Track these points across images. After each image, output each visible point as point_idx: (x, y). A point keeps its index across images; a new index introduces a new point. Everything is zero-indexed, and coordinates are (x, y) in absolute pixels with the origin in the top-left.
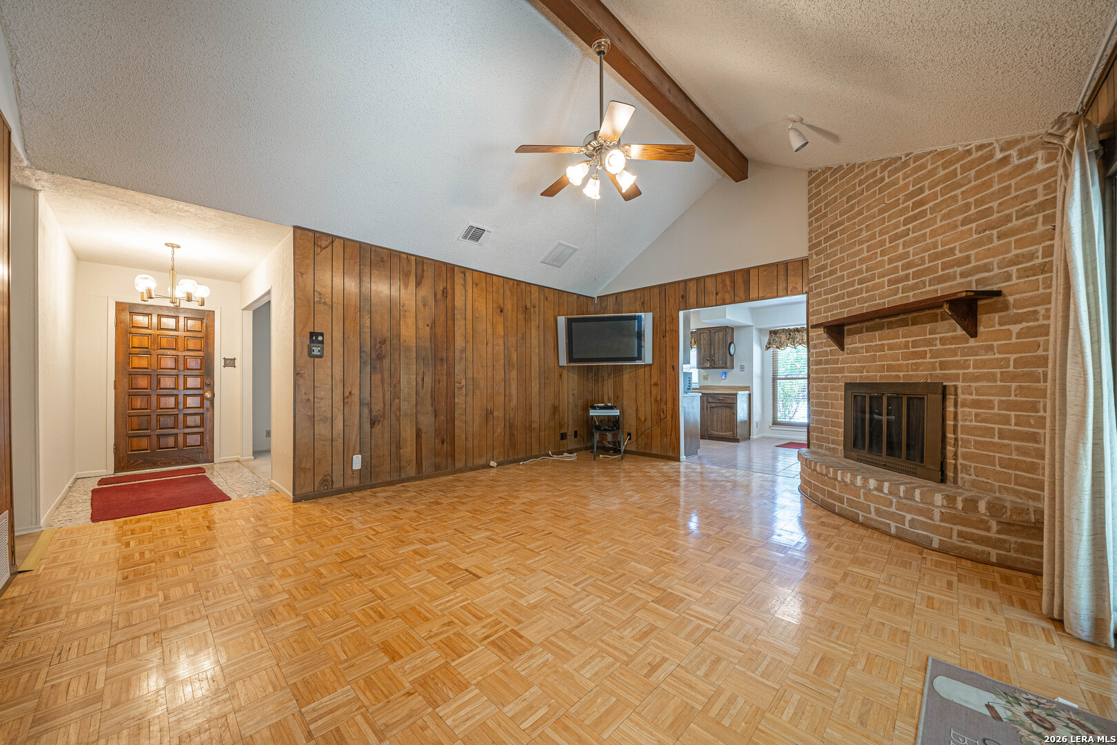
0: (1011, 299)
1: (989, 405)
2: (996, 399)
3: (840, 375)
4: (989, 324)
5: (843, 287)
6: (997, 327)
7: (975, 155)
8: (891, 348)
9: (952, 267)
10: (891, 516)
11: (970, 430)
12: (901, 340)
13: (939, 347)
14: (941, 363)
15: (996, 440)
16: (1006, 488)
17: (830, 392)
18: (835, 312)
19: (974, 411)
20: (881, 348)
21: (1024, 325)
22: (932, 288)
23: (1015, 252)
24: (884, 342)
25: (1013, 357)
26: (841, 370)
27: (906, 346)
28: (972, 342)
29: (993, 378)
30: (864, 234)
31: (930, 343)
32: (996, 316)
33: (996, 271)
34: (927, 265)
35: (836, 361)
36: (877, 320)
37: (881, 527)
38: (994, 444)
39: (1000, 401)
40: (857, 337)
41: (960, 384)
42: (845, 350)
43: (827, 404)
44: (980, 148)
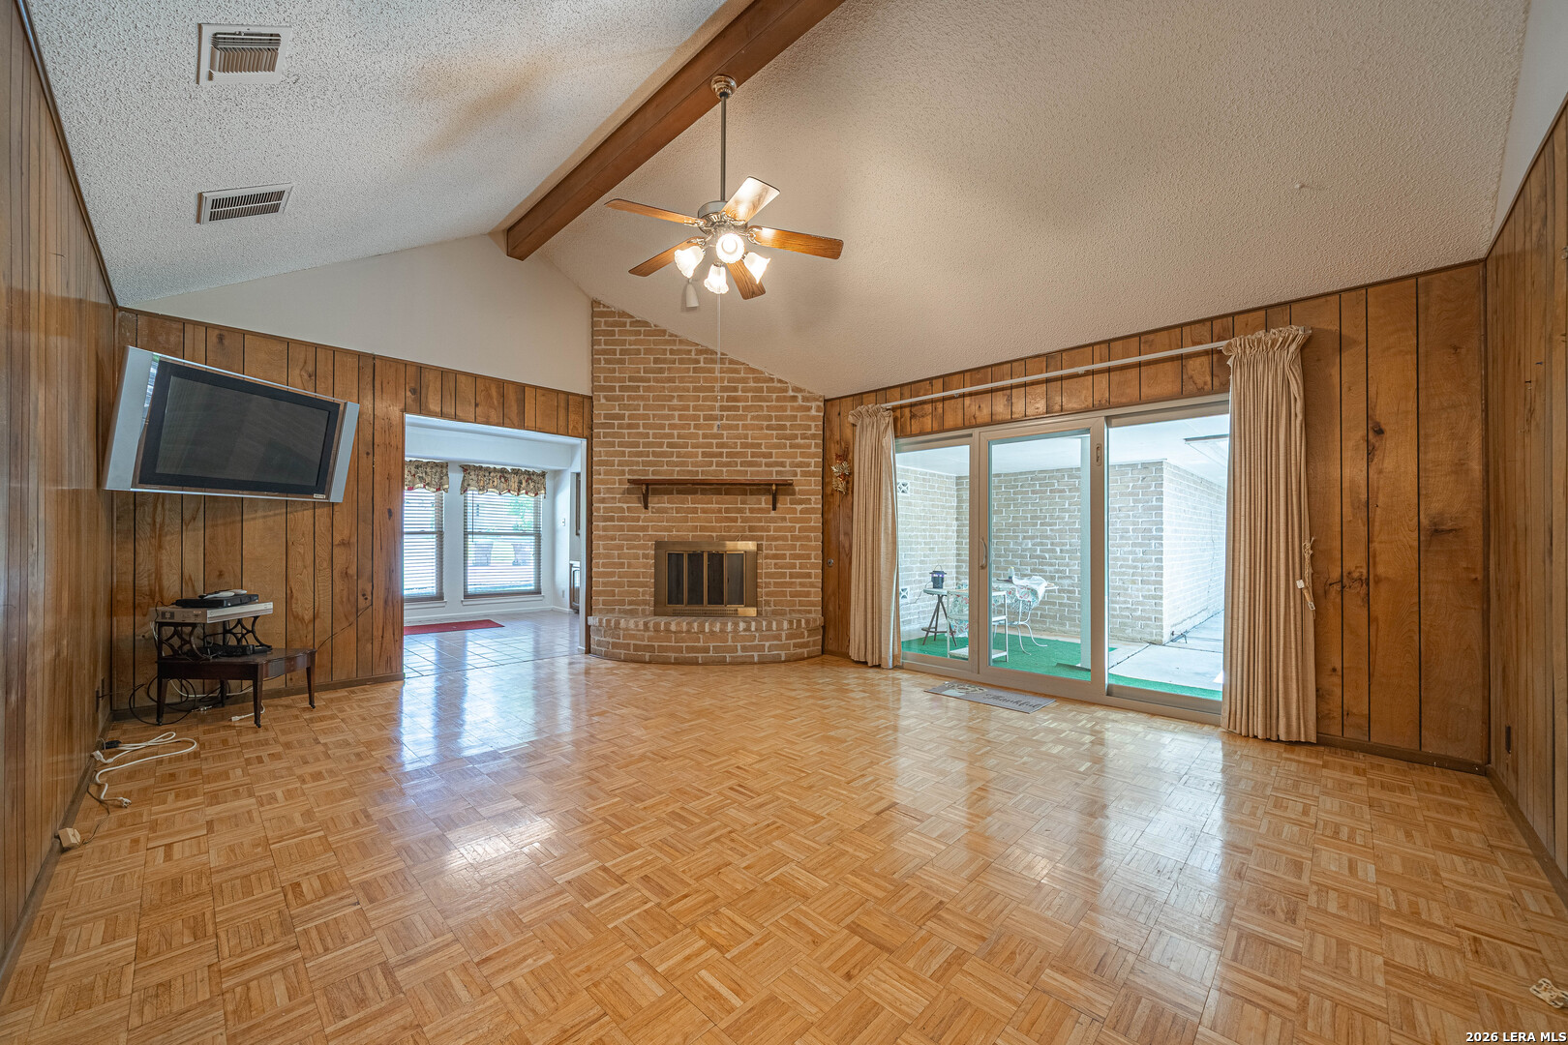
0: (797, 488)
1: (783, 557)
2: (788, 553)
3: (641, 534)
4: (784, 502)
5: (646, 445)
6: (789, 505)
7: (776, 384)
8: (704, 511)
9: (759, 457)
10: (754, 648)
11: (769, 575)
12: (714, 506)
13: (748, 514)
14: (750, 527)
15: (788, 580)
16: (793, 610)
17: (626, 551)
18: (635, 468)
19: (773, 561)
20: (695, 511)
21: (804, 506)
22: (742, 468)
23: (800, 459)
24: (696, 505)
25: (798, 526)
26: (644, 529)
27: (720, 511)
28: (773, 514)
29: (785, 538)
30: (675, 402)
31: (741, 511)
32: (788, 498)
33: (788, 468)
34: (738, 450)
35: (638, 519)
36: (690, 485)
37: (747, 660)
38: (786, 582)
39: (791, 554)
40: (666, 497)
41: (764, 543)
42: (650, 509)
43: (623, 564)
44: (780, 381)
